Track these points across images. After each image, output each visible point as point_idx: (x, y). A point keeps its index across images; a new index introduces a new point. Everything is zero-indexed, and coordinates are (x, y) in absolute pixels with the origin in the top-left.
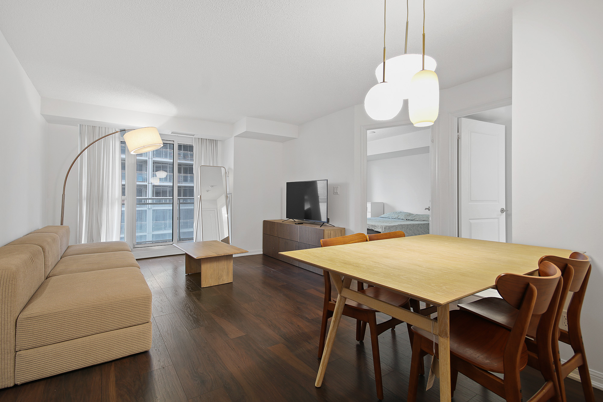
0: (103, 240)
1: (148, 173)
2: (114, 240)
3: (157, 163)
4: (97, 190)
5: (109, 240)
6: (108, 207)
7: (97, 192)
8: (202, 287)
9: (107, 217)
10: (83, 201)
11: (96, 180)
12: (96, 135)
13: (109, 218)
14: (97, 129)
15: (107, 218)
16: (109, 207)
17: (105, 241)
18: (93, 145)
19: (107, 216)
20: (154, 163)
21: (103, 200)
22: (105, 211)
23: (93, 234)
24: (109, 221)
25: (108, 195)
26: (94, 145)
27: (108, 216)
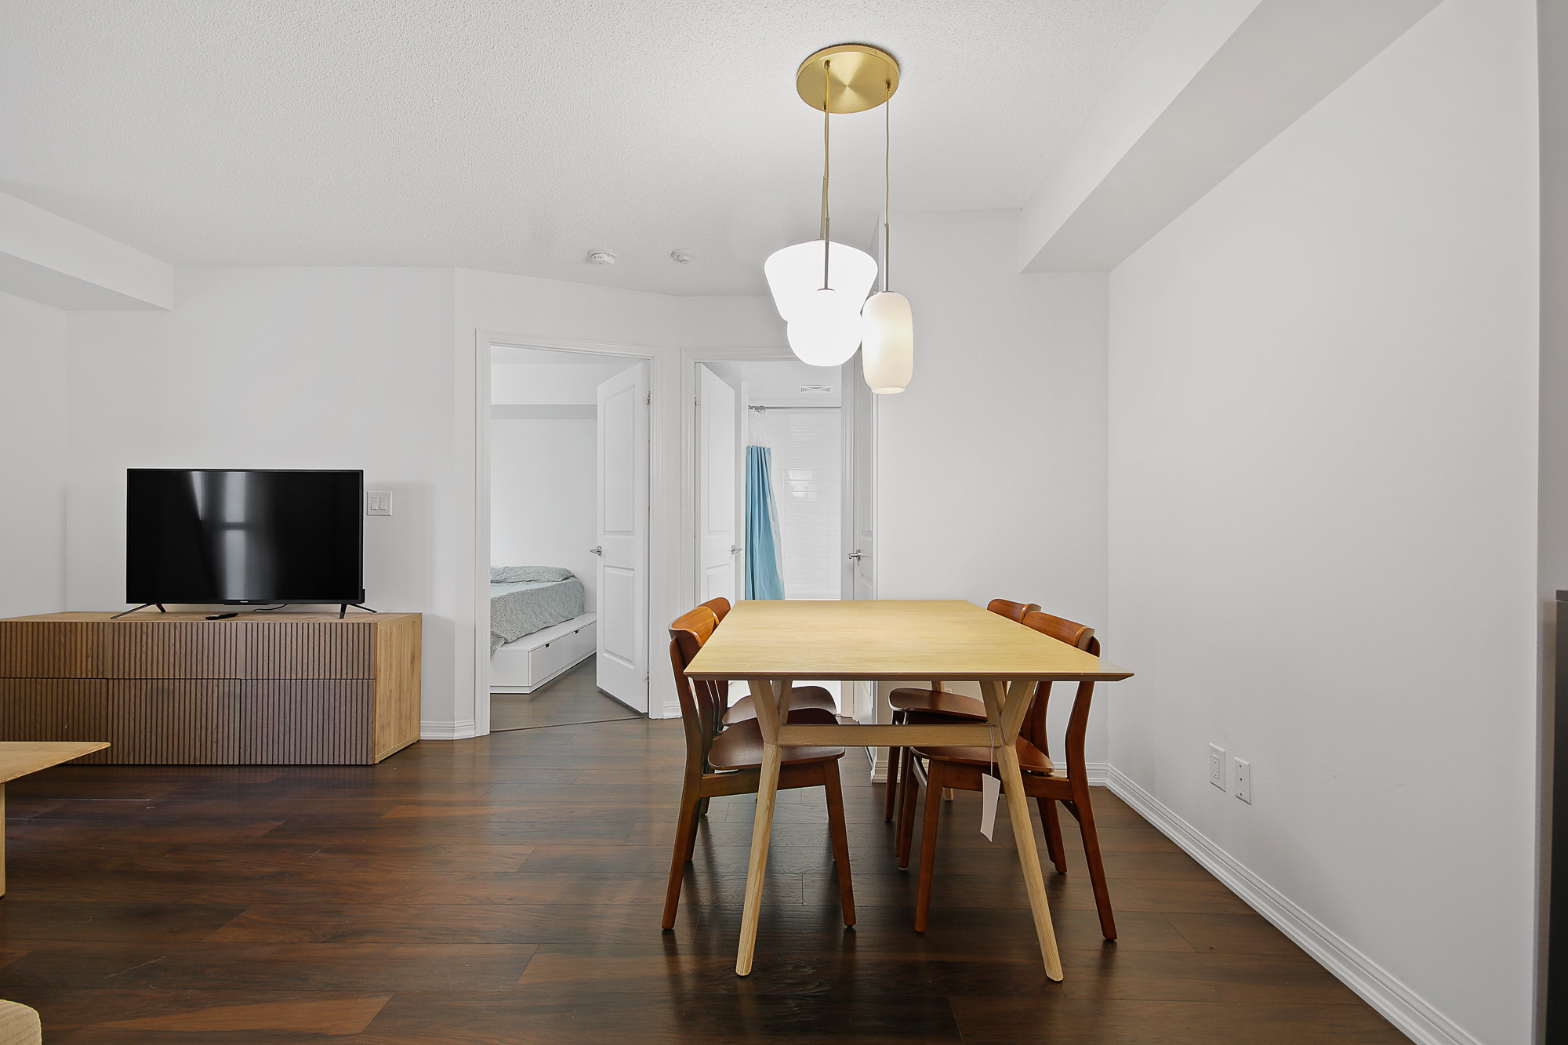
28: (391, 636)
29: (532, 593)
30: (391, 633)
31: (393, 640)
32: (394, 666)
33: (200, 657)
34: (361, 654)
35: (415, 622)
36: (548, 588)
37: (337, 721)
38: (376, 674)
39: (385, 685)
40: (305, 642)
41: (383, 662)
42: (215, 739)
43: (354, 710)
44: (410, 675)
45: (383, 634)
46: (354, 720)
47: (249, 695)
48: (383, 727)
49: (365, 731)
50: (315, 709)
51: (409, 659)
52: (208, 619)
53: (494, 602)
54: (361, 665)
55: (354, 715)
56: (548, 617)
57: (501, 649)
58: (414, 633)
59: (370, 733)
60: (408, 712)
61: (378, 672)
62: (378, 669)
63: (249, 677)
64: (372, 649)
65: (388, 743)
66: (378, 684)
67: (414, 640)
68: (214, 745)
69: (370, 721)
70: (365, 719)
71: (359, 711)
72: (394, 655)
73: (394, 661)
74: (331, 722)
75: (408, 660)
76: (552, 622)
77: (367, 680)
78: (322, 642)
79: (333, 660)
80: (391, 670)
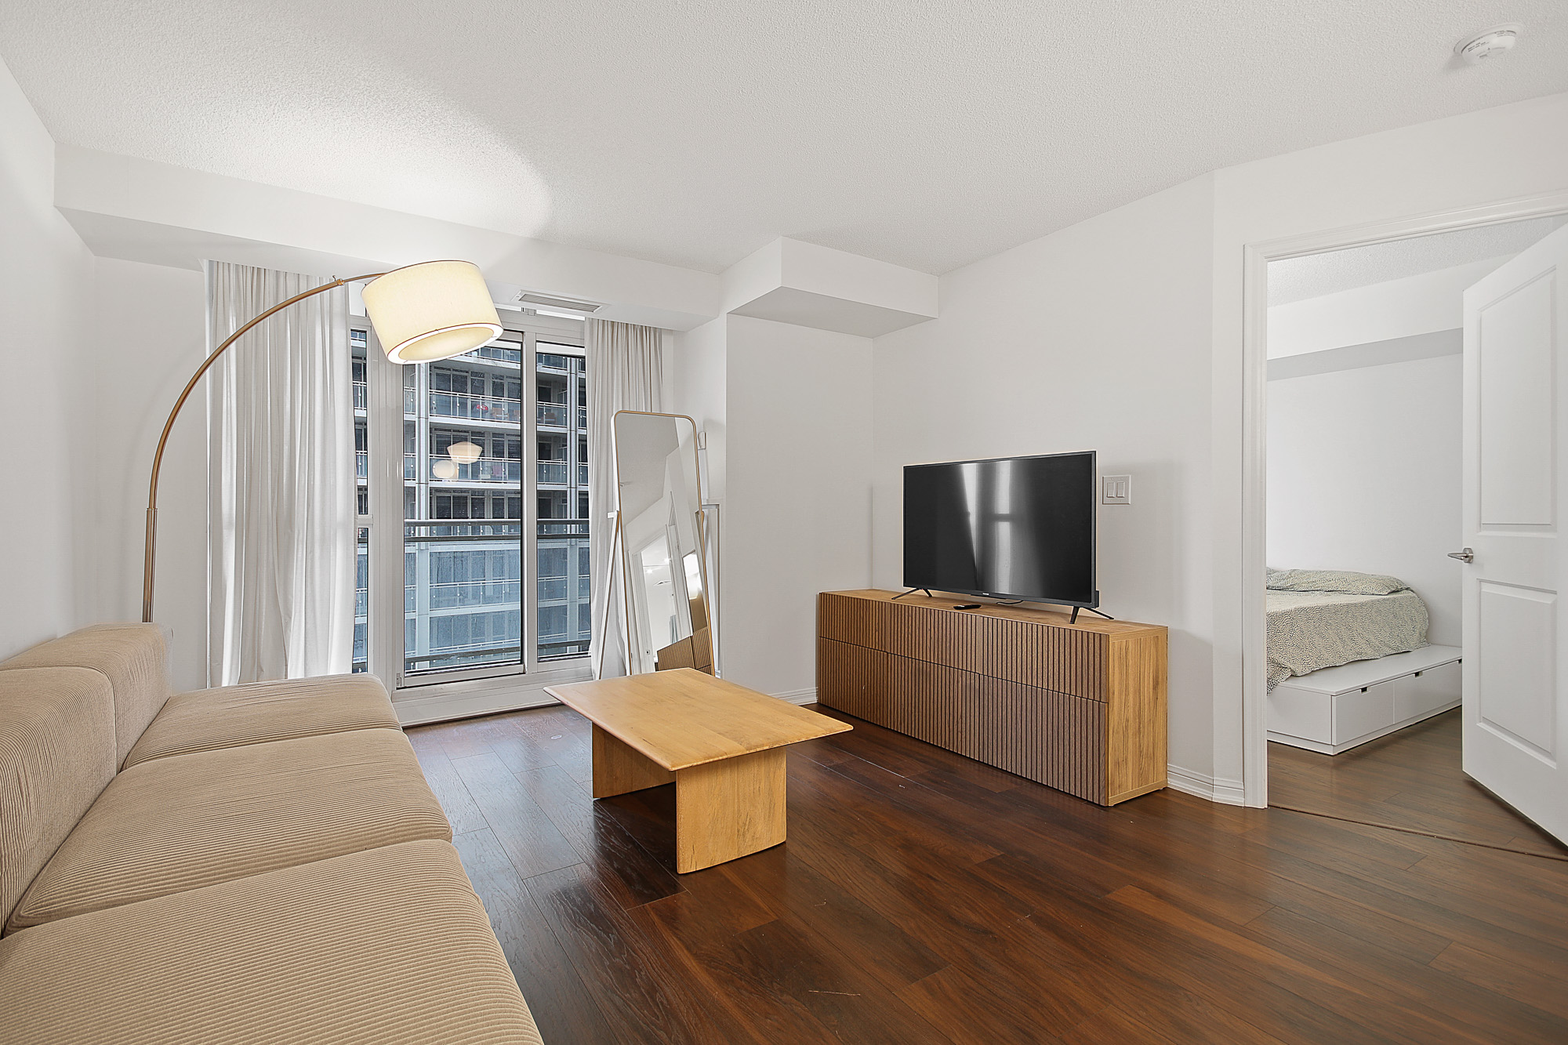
0: (296, 671)
1: (417, 457)
2: (333, 671)
3: (441, 430)
4: (273, 492)
5: (316, 673)
6: (310, 552)
7: (273, 499)
8: (681, 871)
9: (309, 589)
10: (225, 532)
11: (269, 460)
12: (267, 292)
13: (313, 591)
14: (271, 280)
15: (309, 592)
16: (313, 551)
17: (300, 675)
18: (257, 329)
19: (308, 584)
20: (434, 428)
21: (293, 531)
22: (302, 566)
23: (259, 647)
24: (314, 601)
25: (310, 510)
26: (261, 328)
27: (312, 583)
28: (1126, 653)
29: (1336, 609)
30: (1127, 649)
31: (1130, 657)
32: (1131, 690)
33: (948, 645)
34: (1091, 669)
35: (1160, 637)
36: (1362, 605)
37: (1067, 743)
38: (1108, 698)
39: (1120, 712)
40: (1035, 645)
41: (1116, 683)
42: (960, 729)
43: (1084, 735)
44: (1152, 705)
45: (1116, 649)
46: (1084, 746)
47: (986, 692)
48: (1117, 764)
49: (1096, 763)
50: (1045, 723)
51: (1151, 683)
52: (957, 608)
53: (1274, 620)
54: (1091, 683)
55: (1084, 740)
56: (1364, 646)
57: (1285, 685)
58: (1157, 651)
59: (1102, 768)
60: (1151, 749)
61: (1111, 695)
62: (1111, 691)
63: (986, 673)
64: (1103, 666)
65: (1125, 786)
66: (1110, 710)
67: (1157, 661)
68: (960, 734)
69: (1102, 752)
70: (1096, 749)
71: (1090, 737)
72: (1131, 677)
73: (1131, 682)
74: (1061, 742)
75: (1149, 684)
76: (1370, 654)
77: (1100, 703)
78: (1051, 648)
79: (1062, 672)
80: (1127, 695)
